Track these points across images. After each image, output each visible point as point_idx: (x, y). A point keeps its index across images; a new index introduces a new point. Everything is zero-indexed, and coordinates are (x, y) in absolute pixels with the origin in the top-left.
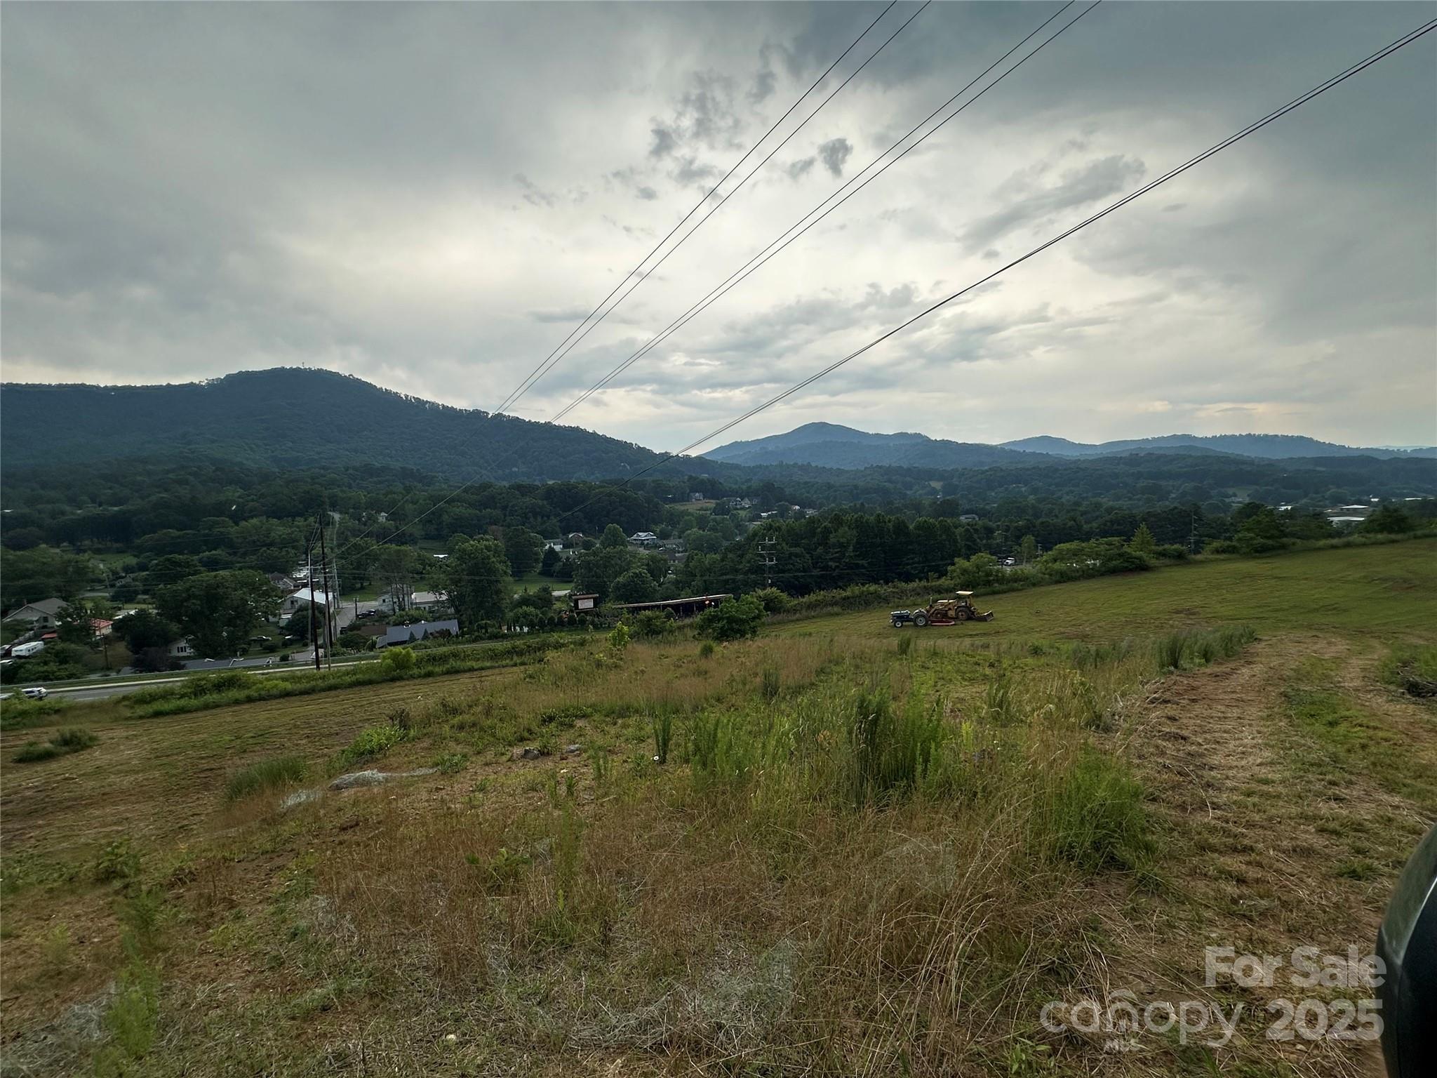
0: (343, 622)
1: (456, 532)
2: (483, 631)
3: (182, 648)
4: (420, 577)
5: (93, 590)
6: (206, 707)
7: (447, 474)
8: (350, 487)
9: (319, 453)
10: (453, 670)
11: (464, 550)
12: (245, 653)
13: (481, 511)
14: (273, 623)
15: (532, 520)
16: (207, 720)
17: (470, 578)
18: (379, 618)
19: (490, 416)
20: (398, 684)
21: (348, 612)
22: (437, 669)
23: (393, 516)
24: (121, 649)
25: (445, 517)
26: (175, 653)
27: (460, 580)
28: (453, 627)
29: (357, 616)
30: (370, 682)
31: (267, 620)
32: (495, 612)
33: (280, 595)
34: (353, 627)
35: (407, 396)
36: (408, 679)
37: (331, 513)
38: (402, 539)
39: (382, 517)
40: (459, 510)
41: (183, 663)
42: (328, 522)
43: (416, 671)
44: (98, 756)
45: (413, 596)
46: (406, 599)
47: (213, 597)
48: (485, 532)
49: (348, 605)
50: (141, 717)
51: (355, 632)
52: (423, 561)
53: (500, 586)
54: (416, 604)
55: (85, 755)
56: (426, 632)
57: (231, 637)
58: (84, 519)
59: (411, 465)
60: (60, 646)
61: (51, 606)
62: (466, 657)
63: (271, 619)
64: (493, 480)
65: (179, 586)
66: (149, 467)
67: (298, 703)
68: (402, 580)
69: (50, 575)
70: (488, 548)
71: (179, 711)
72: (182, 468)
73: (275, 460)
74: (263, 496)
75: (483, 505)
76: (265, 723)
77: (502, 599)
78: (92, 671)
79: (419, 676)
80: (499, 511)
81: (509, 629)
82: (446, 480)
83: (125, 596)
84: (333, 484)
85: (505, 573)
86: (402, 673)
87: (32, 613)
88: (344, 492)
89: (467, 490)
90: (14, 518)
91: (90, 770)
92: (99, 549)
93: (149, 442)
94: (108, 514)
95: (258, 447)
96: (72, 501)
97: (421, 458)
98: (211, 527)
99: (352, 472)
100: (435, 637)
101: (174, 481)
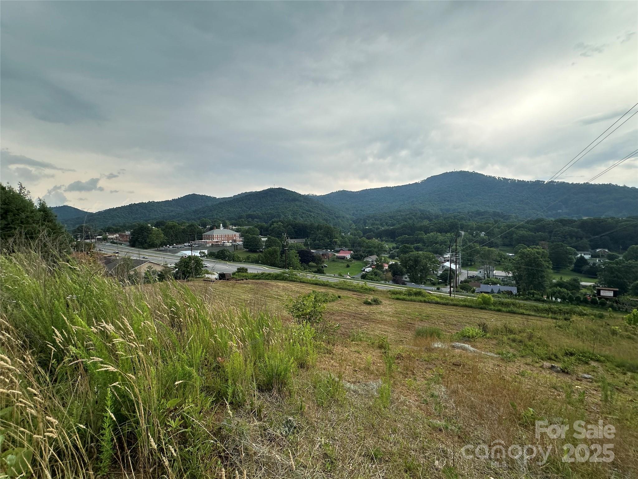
0: (462, 278)
1: (520, 243)
2: (532, 296)
3: (406, 278)
4: (499, 263)
5: (384, 254)
6: (411, 301)
7: (518, 214)
8: (469, 220)
9: (457, 206)
10: (512, 311)
11: (524, 253)
12: (425, 283)
13: (535, 233)
14: (435, 274)
15: (569, 239)
16: (411, 305)
17: (526, 267)
18: (478, 279)
19: (545, 183)
20: (483, 311)
21: (464, 274)
22: (504, 309)
23: (488, 234)
24: (390, 274)
25: (515, 235)
26: (404, 279)
27: (520, 268)
28: (515, 290)
29: (468, 277)
30: (471, 307)
31: (433, 272)
32: (540, 287)
33: (439, 263)
34: (465, 281)
35: (499, 178)
36: (488, 310)
37: (461, 232)
38: (491, 245)
39: (483, 234)
40: (522, 232)
41: (406, 283)
42: (459, 235)
43: (492, 307)
44: (381, 308)
45: (494, 272)
46: (491, 273)
47: (416, 261)
48: (537, 244)
49: (464, 271)
50: (393, 299)
51: (467, 284)
52: (501, 256)
53: (544, 274)
54: (496, 276)
55: (378, 306)
56: (499, 290)
57: (421, 277)
58: (384, 231)
59: (498, 210)
60: (376, 270)
61: (374, 257)
62: (520, 307)
63: (435, 272)
64: (544, 217)
65: (407, 255)
66: (402, 213)
67: (442, 308)
68: (490, 264)
69: (375, 248)
70: (538, 253)
71: (403, 300)
72: (411, 213)
73: (441, 210)
74: (436, 224)
75: (537, 230)
76: (430, 312)
77: (545, 281)
78: (382, 280)
79: (494, 310)
80: (547, 234)
81: (548, 297)
82: (516, 217)
83: (392, 257)
84: (462, 219)
85: (548, 267)
86: (486, 306)
87: (370, 259)
88: (467, 222)
89: (528, 222)
90: (368, 229)
91: (379, 312)
92: (387, 241)
93: (402, 205)
94: (390, 229)
95: (435, 204)
96: (382, 225)
97: (504, 207)
98: (418, 235)
99: (471, 214)
100: (504, 294)
101: (408, 218)
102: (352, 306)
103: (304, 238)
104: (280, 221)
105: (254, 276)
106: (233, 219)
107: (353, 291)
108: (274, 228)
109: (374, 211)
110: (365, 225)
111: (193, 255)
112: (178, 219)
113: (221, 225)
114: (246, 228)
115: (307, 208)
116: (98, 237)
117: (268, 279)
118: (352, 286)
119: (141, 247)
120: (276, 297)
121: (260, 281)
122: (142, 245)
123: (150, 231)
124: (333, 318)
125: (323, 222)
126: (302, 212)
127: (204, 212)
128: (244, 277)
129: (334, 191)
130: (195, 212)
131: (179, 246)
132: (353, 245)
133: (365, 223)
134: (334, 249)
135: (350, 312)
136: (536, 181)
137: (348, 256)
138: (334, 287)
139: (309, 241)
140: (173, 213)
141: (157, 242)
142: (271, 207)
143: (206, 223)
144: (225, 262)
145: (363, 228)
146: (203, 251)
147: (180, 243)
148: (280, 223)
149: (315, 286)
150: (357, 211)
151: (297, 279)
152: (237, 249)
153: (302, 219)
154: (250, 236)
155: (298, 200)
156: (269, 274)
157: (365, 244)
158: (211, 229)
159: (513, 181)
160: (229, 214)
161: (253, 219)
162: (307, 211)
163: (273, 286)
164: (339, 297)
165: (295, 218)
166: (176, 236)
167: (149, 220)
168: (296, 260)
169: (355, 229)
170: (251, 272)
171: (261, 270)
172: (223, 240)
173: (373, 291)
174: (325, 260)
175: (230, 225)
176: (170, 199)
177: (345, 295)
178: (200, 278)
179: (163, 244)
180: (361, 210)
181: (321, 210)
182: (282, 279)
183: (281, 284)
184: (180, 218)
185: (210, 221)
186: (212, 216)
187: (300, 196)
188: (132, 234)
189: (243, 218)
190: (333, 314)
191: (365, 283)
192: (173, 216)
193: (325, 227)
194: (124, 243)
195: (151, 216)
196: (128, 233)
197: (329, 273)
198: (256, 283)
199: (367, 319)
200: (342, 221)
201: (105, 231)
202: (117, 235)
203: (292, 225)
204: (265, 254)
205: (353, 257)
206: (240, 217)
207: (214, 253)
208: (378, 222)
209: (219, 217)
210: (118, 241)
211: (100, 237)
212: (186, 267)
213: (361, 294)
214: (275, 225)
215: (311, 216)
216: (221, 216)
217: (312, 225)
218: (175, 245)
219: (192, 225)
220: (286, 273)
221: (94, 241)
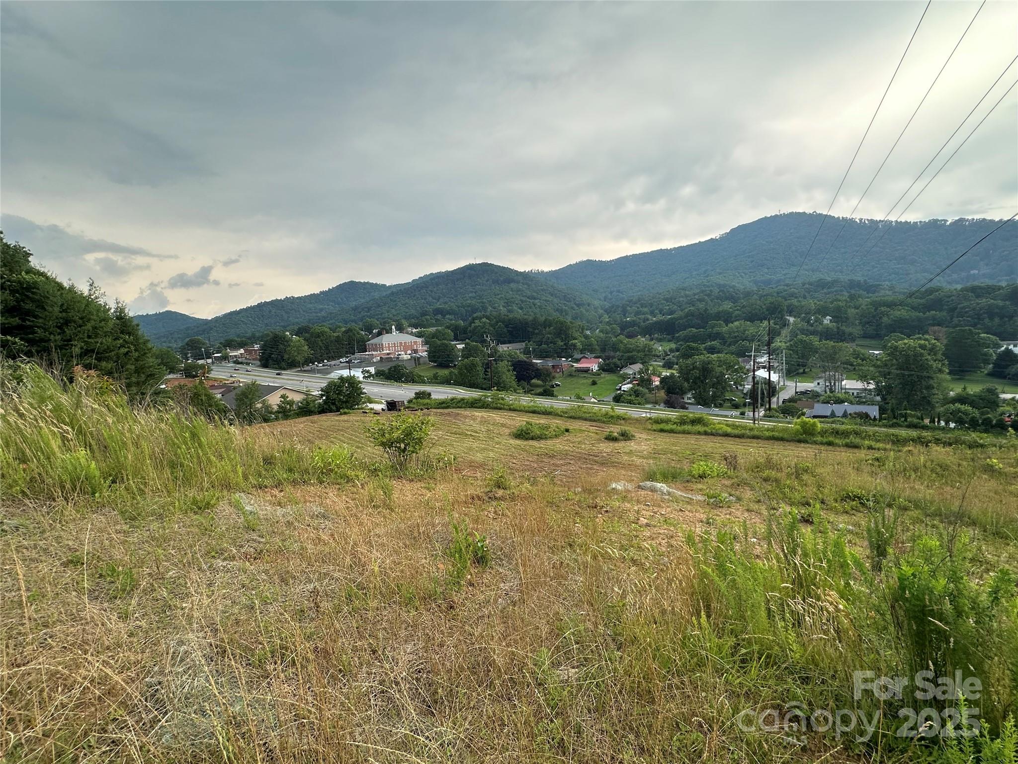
0: (785, 395)
1: (895, 332)
2: (903, 419)
3: (688, 398)
4: (853, 369)
5: (655, 361)
6: (684, 432)
7: (894, 283)
8: (805, 297)
9: (785, 275)
10: (852, 445)
11: (896, 347)
12: (720, 406)
13: (924, 314)
14: (740, 390)
15: (986, 320)
16: (683, 440)
17: (899, 372)
18: (813, 396)
19: (948, 223)
20: (802, 445)
21: (790, 388)
22: (837, 441)
23: (836, 318)
24: (662, 394)
25: (885, 319)
26: (686, 400)
27: (889, 373)
28: (874, 412)
29: (796, 393)
30: (782, 439)
31: (737, 388)
32: (925, 404)
33: (745, 372)
34: (791, 400)
35: (861, 220)
36: (811, 443)
37: (788, 318)
38: (840, 336)
39: (827, 320)
40: (901, 313)
41: (687, 406)
42: (785, 324)
43: (819, 439)
44: (632, 445)
45: (843, 383)
46: (837, 384)
47: (706, 370)
48: (927, 332)
49: (790, 384)
50: (655, 430)
51: (791, 404)
52: (857, 355)
53: (931, 382)
54: (846, 389)
55: (628, 443)
56: (845, 412)
57: (714, 396)
58: (656, 323)
59: (859, 277)
60: (636, 388)
61: (637, 367)
62: (868, 437)
63: (740, 388)
64: (944, 285)
65: (689, 361)
66: (687, 292)
67: (732, 442)
68: (836, 369)
69: (639, 351)
70: (921, 346)
71: (672, 431)
72: (703, 292)
73: (755, 282)
74: (744, 307)
75: (928, 308)
76: (710, 450)
77: (934, 394)
78: (648, 402)
79: (822, 443)
80: (945, 314)
81: (932, 421)
82: (892, 288)
83: (668, 365)
84: (792, 295)
85: (940, 371)
86: (808, 438)
87: (630, 370)
88: (799, 301)
89: (911, 295)
90: (629, 322)
91: (628, 451)
92: (661, 339)
93: (688, 278)
94: (666, 320)
95: (746, 274)
96: (652, 313)
97: (869, 270)
98: (713, 328)
99: (807, 286)
100: (853, 417)
101: (698, 300)
102: (585, 444)
103: (523, 342)
104: (484, 316)
105: (440, 403)
106: (413, 318)
107: (590, 420)
108: (476, 327)
109: (640, 291)
110: (624, 315)
111: (352, 375)
112: (331, 322)
113: (393, 327)
114: (432, 330)
115: (529, 293)
116: (216, 355)
117: (461, 408)
118: (590, 413)
119: (277, 366)
120: (469, 433)
121: (446, 411)
122: (278, 364)
123: (287, 341)
124: (552, 462)
125: (556, 315)
126: (521, 300)
127: (369, 309)
128: (424, 405)
129: (573, 262)
130: (355, 309)
131: (333, 363)
132: (603, 349)
133: (625, 313)
134: (571, 357)
135: (580, 453)
136: (930, 221)
137: (595, 367)
138: (561, 416)
139: (531, 345)
140: (323, 314)
141: (300, 358)
142: (470, 295)
143: (371, 326)
144: (400, 384)
145: (621, 320)
146: (367, 369)
147: (333, 359)
148: (484, 320)
149: (531, 415)
150: (611, 293)
151: (504, 405)
152: (419, 364)
153: (521, 311)
154: (439, 342)
155: (513, 281)
156: (463, 399)
157: (622, 346)
158: (380, 334)
159: (887, 224)
160: (407, 310)
161: (444, 316)
162: (528, 298)
163: (466, 417)
164: (567, 430)
165: (509, 311)
166: (327, 347)
167: (288, 325)
168: (509, 377)
169: (608, 322)
170: (437, 397)
171: (451, 393)
172: (398, 351)
173: (624, 419)
174: (557, 375)
175: (409, 326)
176: (317, 292)
177: (577, 427)
178: (358, 409)
179: (309, 361)
180: (618, 291)
181: (552, 295)
182: (482, 407)
183: (479, 414)
184: (334, 321)
185: (378, 322)
186: (382, 314)
187: (517, 275)
188: (263, 348)
189: (429, 315)
190: (552, 457)
191: (612, 409)
192: (324, 317)
193: (557, 322)
194: (252, 362)
195: (290, 319)
196: (257, 347)
197: (562, 395)
198: (442, 414)
199: (606, 462)
200: (587, 311)
201: (225, 346)
202: (242, 351)
203: (503, 322)
204: (461, 369)
205: (603, 369)
206: (424, 314)
207: (383, 371)
208: (646, 310)
209: (391, 316)
210: (243, 360)
211: (219, 355)
212: (337, 394)
213: (602, 425)
214: (477, 323)
215: (534, 305)
216: (395, 314)
217: (535, 319)
218: (326, 361)
219: (349, 330)
220: (488, 397)
221: (210, 361)
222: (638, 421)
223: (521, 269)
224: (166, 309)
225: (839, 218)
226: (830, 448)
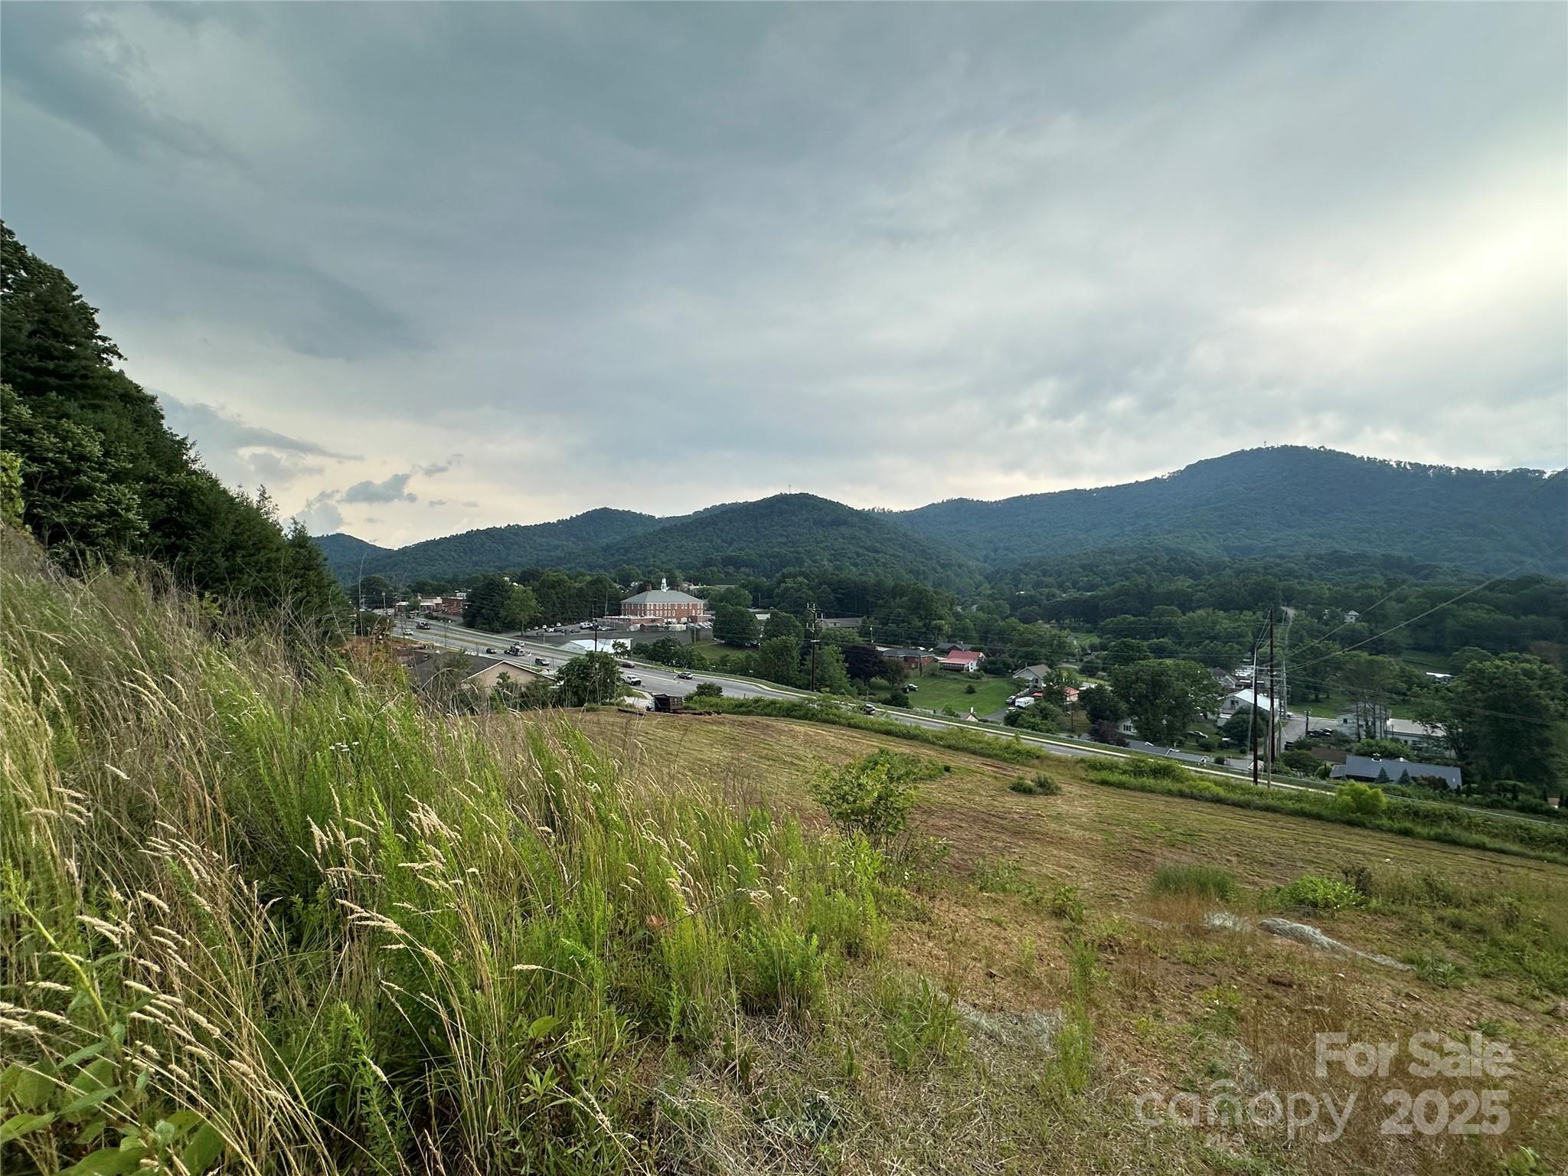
0: (1290, 735)
1: (1469, 644)
2: (1509, 796)
3: (1127, 727)
4: (1403, 699)
5: (1068, 662)
6: (1143, 789)
7: (1459, 564)
9: (1275, 540)
10: (1447, 838)
11: (1481, 672)
12: (1181, 745)
13: (1517, 617)
14: (1211, 720)
16: (1143, 801)
17: (1488, 712)
18: (1339, 741)
19: (1545, 476)
20: (1357, 830)
21: (1296, 726)
22: (1420, 830)
23: (1366, 616)
24: (1082, 716)
25: (1451, 622)
26: (1122, 730)
27: (1469, 714)
28: (1454, 777)
29: (1308, 733)
30: (1318, 817)
31: (1206, 716)
32: (1536, 771)
33: (1221, 692)
34: (1300, 745)
35: (1399, 463)
36: (1373, 829)
37: (1285, 608)
39: (1351, 617)
40: (1477, 614)
41: (1127, 741)
42: (1281, 619)
43: (1385, 822)
44: (1059, 804)
45: (1389, 723)
46: (1378, 724)
47: (1157, 684)
48: (1526, 649)
49: (1296, 717)
50: (1092, 781)
51: (1304, 751)
52: (1409, 678)
53: (1548, 734)
54: (1393, 733)
55: (1051, 799)
56: (1405, 774)
57: (1170, 727)
58: (1068, 602)
59: (1398, 552)
60: (1044, 704)
61: (1041, 670)
62: (1472, 826)
63: (1210, 716)
64: (1545, 572)
65: (1130, 668)
66: (1116, 557)
67: (1230, 815)
68: (1374, 698)
69: (1042, 645)
70: (1529, 674)
71: (1121, 785)
72: (1142, 558)
73: (1227, 549)
74: (1211, 586)
75: (1523, 608)
76: (1195, 824)
77: (1553, 756)
78: (1062, 730)
79: (1390, 831)
80: (1554, 620)
82: (1456, 572)
83: (1089, 671)
84: (1290, 573)
86: (1366, 819)
87: (1029, 674)
88: (1303, 584)
89: (1493, 587)
90: (1025, 598)
91: (1054, 814)
92: (1075, 628)
93: (1117, 535)
94: (1084, 598)
95: (1211, 535)
96: (1061, 586)
97: (1415, 542)
98: (1161, 615)
99: (1314, 560)
100: (1421, 784)
101: (1134, 571)
102: (980, 795)
103: (859, 616)
104: (801, 573)
105: (736, 706)
106: (691, 569)
107: (983, 755)
108: (787, 589)
109: (1041, 550)
110: (1016, 586)
111: (599, 650)
112: (569, 565)
113: (664, 581)
114: (721, 588)
115: (868, 543)
116: (400, 603)
117: (770, 715)
118: (980, 742)
119: (487, 627)
120: (789, 759)
121: (750, 719)
122: (489, 624)
123: (506, 591)
124: (930, 822)
125: (908, 579)
126: (856, 553)
127: (627, 551)
128: (712, 706)
129: (938, 500)
130: (606, 549)
131: (570, 628)
132: (984, 638)
133: (1017, 583)
134: (934, 646)
135: (974, 810)
137: (972, 666)
138: (933, 743)
139: (871, 622)
140: (559, 553)
141: (524, 617)
142: (780, 540)
143: (629, 576)
144: (670, 669)
145: (1012, 594)
146: (622, 641)
147: (571, 621)
148: (800, 579)
149: (884, 737)
150: (995, 551)
151: (839, 717)
152: (699, 639)
153: (854, 569)
154: (731, 608)
155: (845, 523)
156: (773, 703)
157: (1016, 637)
158: (642, 589)
159: (1442, 473)
160: (682, 556)
161: (737, 568)
162: (867, 550)
163: (781, 732)
164: (947, 769)
165: (837, 568)
166: (563, 603)
167: (507, 567)
168: (838, 670)
169: (990, 595)
170: (731, 695)
171: (753, 691)
172: (668, 618)
173: (1038, 757)
174: (912, 673)
175: (685, 580)
176: (554, 520)
177: (962, 764)
178: (612, 704)
179: (535, 622)
180: (1008, 549)
181: (904, 548)
182: (805, 717)
183: (801, 728)
184: (573, 565)
185: (639, 571)
186: (645, 559)
187: (852, 515)
188: (470, 598)
189: (715, 565)
190: (930, 813)
191: (1017, 738)
192: (559, 558)
193: (914, 589)
194: (452, 617)
195: (510, 557)
196: (461, 596)
197: (921, 705)
198: (742, 724)
199: (1020, 831)
200: (957, 575)
201: (415, 592)
202: (439, 600)
203: (830, 584)
204: (764, 652)
205: (985, 668)
206: (708, 563)
207: (646, 646)
208: (1051, 580)
209: (658, 563)
210: (439, 614)
211: (404, 603)
212: (583, 678)
213: (1004, 764)
214: (790, 583)
215: (877, 561)
216: (664, 560)
217: (879, 584)
218: (559, 624)
219: (598, 581)
220: (813, 701)
221: (391, 611)
222: (1060, 762)
223: (858, 507)
224: (339, 531)
225: (1362, 458)
226: (1408, 840)
